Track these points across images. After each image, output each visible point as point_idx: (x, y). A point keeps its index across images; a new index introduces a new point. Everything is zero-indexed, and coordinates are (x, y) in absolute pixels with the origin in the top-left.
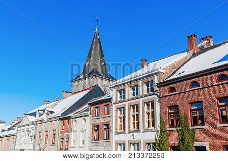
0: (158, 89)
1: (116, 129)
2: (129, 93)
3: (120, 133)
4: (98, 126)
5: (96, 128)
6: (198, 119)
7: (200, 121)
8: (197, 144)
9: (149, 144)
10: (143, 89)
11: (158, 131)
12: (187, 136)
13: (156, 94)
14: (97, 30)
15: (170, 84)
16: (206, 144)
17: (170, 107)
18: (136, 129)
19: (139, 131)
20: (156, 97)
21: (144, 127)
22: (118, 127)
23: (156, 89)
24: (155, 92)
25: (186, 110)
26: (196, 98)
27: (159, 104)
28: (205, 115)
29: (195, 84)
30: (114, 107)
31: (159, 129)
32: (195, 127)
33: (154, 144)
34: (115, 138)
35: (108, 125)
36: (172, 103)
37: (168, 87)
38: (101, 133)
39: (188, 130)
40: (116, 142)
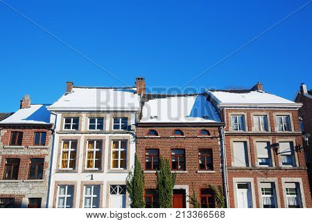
0: (135, 128)
1: (59, 166)
8: (177, 187)
9: (114, 186)
10: (110, 124)
11: (130, 173)
13: (131, 134)
16: (186, 187)
17: (148, 150)
19: (103, 172)
21: (109, 167)
26: (179, 146)
27: (134, 144)
28: (187, 161)
29: (179, 132)
30: (57, 137)
31: (133, 171)
32: (177, 172)
33: (122, 186)
37: (148, 129)
40: (56, 182)
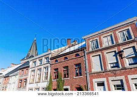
0: (50, 61)
1: (30, 81)
2: (38, 63)
3: (31, 83)
4: (21, 80)
5: (20, 81)
6: (66, 75)
7: (67, 76)
8: (65, 87)
9: (44, 88)
10: (44, 61)
11: (48, 82)
12: (61, 84)
13: (49, 63)
14: (35, 39)
15: (56, 58)
16: (69, 87)
17: (55, 69)
18: (39, 81)
19: (40, 82)
20: (49, 65)
21: (42, 80)
22: (31, 80)
23: (50, 60)
24: (49, 62)
25: (62, 71)
26: (66, 65)
27: (50, 68)
28: (69, 72)
29: (66, 58)
30: (30, 70)
32: (65, 79)
33: (46, 88)
34: (28, 86)
35: (26, 79)
36: (56, 68)
37: (55, 60)
38: (22, 84)
39: (61, 80)
40: (29, 88)
